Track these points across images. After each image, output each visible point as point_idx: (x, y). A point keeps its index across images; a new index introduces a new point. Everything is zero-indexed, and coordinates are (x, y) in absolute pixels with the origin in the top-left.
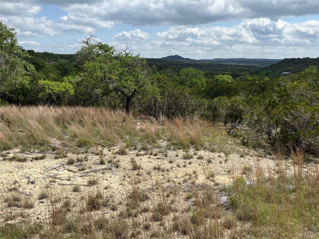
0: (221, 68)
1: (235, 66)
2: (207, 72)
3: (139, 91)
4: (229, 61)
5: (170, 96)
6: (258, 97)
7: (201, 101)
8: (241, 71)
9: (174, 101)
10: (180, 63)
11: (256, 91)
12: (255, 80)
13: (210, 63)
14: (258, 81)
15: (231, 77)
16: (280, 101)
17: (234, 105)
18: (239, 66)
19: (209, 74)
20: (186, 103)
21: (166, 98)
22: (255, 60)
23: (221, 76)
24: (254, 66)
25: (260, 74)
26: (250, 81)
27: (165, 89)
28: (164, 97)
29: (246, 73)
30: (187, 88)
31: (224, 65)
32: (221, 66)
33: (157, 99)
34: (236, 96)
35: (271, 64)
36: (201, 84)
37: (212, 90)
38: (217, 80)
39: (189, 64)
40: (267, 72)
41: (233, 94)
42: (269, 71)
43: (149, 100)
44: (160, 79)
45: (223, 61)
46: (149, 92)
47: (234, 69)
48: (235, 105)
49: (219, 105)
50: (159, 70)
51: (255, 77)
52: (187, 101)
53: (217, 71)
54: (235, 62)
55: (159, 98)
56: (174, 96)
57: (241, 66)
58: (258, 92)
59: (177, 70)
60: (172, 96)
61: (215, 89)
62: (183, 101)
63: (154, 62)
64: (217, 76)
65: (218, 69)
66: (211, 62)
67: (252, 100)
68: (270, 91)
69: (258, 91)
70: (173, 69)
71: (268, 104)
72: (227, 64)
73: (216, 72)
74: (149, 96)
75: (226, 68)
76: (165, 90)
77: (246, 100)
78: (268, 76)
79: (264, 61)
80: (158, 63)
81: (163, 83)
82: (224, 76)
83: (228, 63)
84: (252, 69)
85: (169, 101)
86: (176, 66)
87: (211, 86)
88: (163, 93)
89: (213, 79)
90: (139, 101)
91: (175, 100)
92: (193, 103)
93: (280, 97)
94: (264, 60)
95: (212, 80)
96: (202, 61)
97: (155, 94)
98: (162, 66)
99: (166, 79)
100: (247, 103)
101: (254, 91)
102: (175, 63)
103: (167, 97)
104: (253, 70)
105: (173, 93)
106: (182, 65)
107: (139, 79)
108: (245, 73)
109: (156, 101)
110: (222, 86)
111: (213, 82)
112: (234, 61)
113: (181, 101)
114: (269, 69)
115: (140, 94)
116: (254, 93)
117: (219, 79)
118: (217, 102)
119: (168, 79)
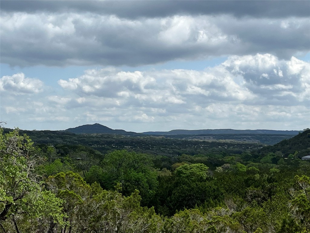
0: (186, 148)
1: (213, 144)
2: (159, 157)
3: (16, 205)
4: (201, 135)
5: (83, 214)
6: (261, 209)
7: (147, 223)
8: (224, 155)
9: (93, 223)
10: (104, 139)
11: (255, 197)
12: (253, 172)
13: (163, 138)
14: (258, 175)
15: (207, 168)
16: (302, 221)
17: (213, 228)
18: (220, 144)
19: (163, 160)
20: (118, 227)
21: (75, 217)
22: (249, 133)
23: (186, 165)
24: (248, 144)
25: (261, 160)
26: (243, 174)
27: (73, 199)
28: (71, 215)
29: (234, 157)
30: (118, 195)
31: (191, 143)
32: (186, 144)
33: (56, 220)
34: (217, 208)
35: (281, 140)
36: (148, 182)
37: (170, 194)
38: (180, 173)
39: (122, 142)
40: (274, 156)
41: (212, 202)
42: (279, 153)
43: (40, 224)
44: (63, 178)
45: (190, 136)
46: (38, 206)
47: (211, 149)
48: (216, 229)
49: (185, 228)
50: (62, 155)
51: (253, 165)
52: (120, 224)
53: (179, 154)
54: (212, 137)
55: (60, 218)
56: (91, 213)
57: (224, 144)
58: (259, 199)
59: (98, 152)
60: (87, 213)
61: (176, 192)
62: (111, 223)
63: (51, 137)
64: (179, 166)
65: (180, 151)
66: (167, 136)
67: (248, 215)
68: (283, 195)
69: (259, 196)
70: (91, 152)
71: (280, 228)
72: (196, 140)
73: (177, 156)
74: (38, 217)
75: (196, 149)
76: (75, 202)
77: (237, 215)
78: (276, 163)
79: (268, 135)
80: (59, 140)
81: (68, 186)
82: (193, 165)
83: (198, 138)
84: (245, 149)
85: (80, 224)
86: (96, 146)
87: (167, 187)
88: (69, 206)
89: (172, 171)
90: (16, 227)
91: (93, 221)
92: (132, 228)
93: (302, 214)
94: (267, 133)
95: (168, 173)
96: (148, 135)
97: (52, 211)
98: (68, 146)
99: (76, 177)
100: (240, 222)
101: (251, 195)
102: (95, 139)
103: (77, 215)
104: (248, 152)
105: (89, 206)
106: (109, 143)
107: (17, 180)
108: (232, 159)
109: (53, 225)
110: (189, 186)
111: (173, 178)
112: (211, 135)
113: (108, 224)
114: (278, 150)
115: (19, 211)
116: (252, 199)
117: (184, 171)
118: (181, 224)
119: (79, 178)
